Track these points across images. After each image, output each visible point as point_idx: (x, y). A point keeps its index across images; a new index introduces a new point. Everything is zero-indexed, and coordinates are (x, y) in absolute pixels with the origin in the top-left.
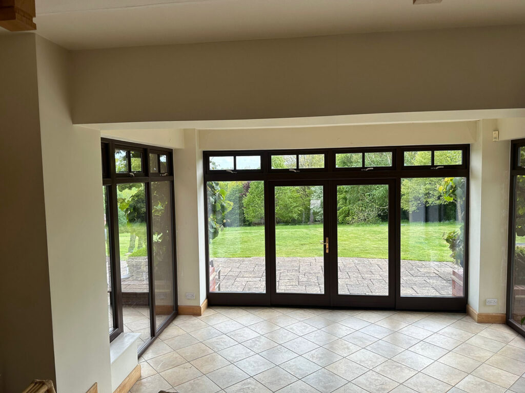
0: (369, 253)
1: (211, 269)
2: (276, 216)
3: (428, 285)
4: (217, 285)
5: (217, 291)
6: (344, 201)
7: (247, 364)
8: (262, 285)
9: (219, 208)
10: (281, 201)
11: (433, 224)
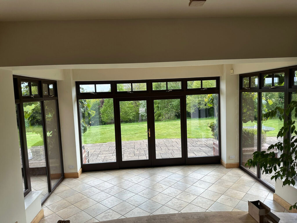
0: (171, 136)
1: (83, 151)
2: (121, 118)
3: (202, 151)
4: (87, 160)
5: (87, 163)
6: (158, 108)
7: (107, 202)
8: (114, 158)
9: (86, 115)
10: (123, 109)
11: (203, 119)
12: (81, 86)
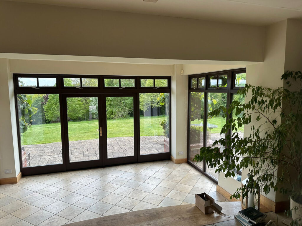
0: (124, 134)
1: (23, 153)
2: (68, 116)
3: (153, 148)
4: (28, 163)
5: (28, 166)
6: (110, 106)
7: (52, 207)
8: (60, 159)
9: (27, 112)
10: (71, 106)
12: (19, 79)
